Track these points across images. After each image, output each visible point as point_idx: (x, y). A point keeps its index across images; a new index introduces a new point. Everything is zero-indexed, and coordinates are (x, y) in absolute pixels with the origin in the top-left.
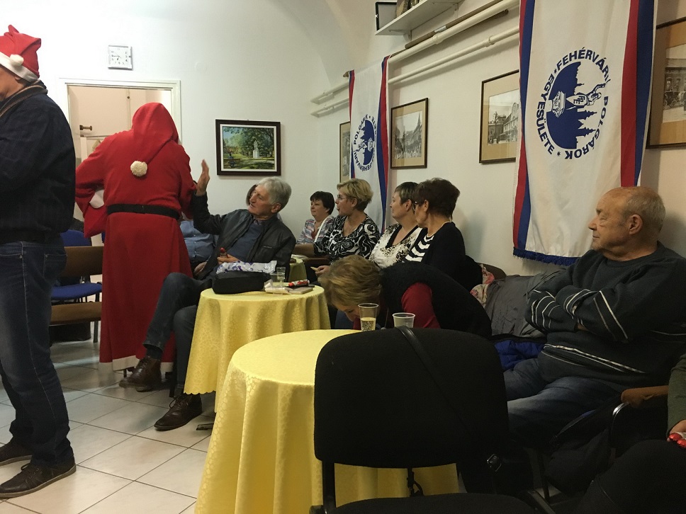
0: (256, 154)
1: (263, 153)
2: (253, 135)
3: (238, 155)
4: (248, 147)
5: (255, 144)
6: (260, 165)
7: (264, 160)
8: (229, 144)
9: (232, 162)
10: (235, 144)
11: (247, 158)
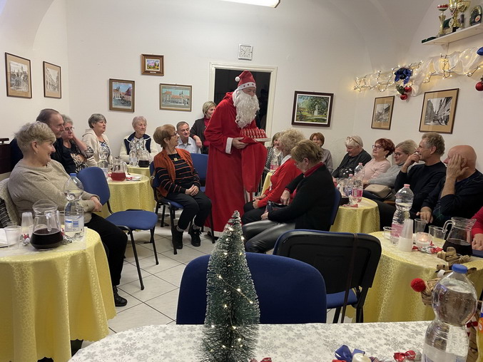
0: (316, 113)
1: (321, 113)
2: (316, 101)
3: (305, 113)
4: (312, 108)
5: (317, 107)
6: (317, 120)
7: (320, 117)
8: (301, 106)
9: (301, 117)
10: (304, 106)
11: (310, 115)
